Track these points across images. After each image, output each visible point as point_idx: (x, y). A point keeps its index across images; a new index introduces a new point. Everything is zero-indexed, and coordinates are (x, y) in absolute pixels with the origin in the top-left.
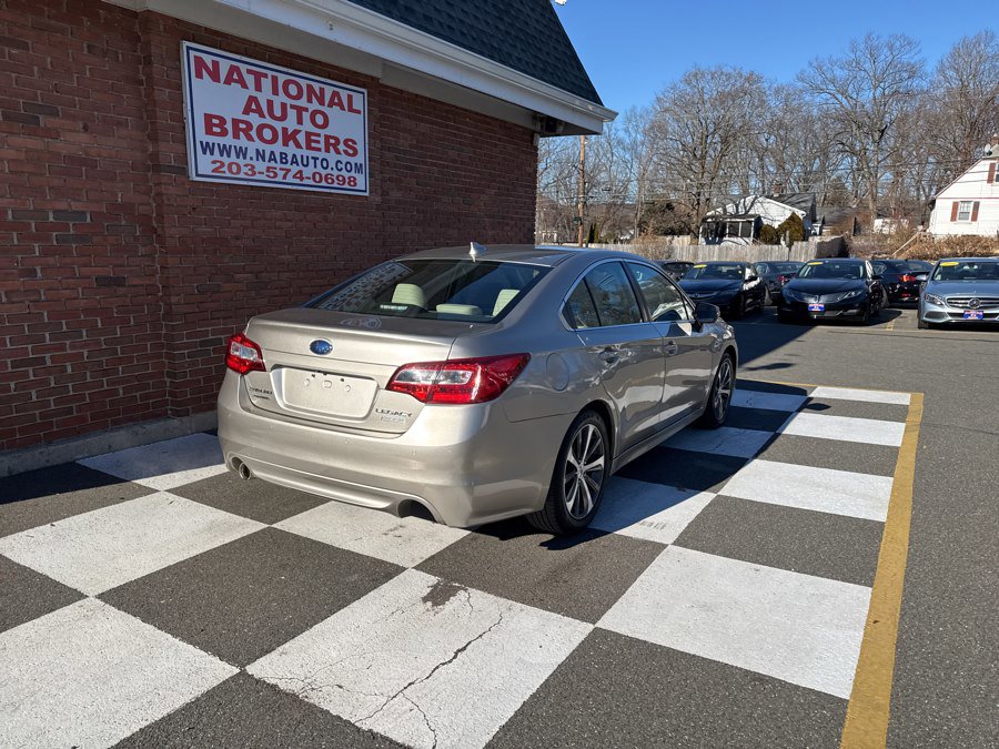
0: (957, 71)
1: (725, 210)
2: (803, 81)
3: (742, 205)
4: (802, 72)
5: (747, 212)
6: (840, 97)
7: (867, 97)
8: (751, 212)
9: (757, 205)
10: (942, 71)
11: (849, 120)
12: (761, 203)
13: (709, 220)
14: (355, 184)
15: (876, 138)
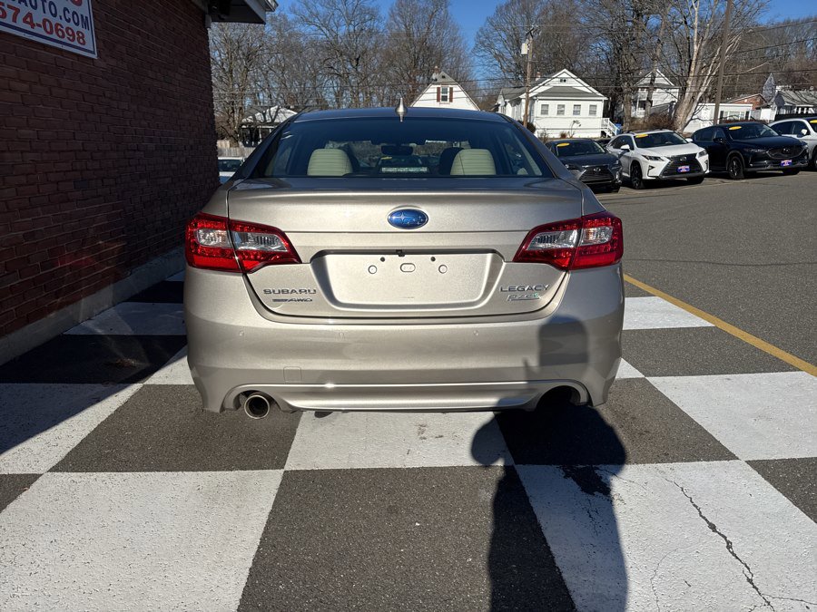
0: (402, 17)
1: (254, 118)
2: (295, 12)
3: (268, 114)
4: (293, 5)
5: (273, 120)
6: (324, 29)
7: (343, 30)
8: (276, 121)
9: (280, 115)
10: (392, 15)
11: (333, 48)
12: (284, 113)
13: (244, 127)
14: (84, 43)
15: (354, 64)
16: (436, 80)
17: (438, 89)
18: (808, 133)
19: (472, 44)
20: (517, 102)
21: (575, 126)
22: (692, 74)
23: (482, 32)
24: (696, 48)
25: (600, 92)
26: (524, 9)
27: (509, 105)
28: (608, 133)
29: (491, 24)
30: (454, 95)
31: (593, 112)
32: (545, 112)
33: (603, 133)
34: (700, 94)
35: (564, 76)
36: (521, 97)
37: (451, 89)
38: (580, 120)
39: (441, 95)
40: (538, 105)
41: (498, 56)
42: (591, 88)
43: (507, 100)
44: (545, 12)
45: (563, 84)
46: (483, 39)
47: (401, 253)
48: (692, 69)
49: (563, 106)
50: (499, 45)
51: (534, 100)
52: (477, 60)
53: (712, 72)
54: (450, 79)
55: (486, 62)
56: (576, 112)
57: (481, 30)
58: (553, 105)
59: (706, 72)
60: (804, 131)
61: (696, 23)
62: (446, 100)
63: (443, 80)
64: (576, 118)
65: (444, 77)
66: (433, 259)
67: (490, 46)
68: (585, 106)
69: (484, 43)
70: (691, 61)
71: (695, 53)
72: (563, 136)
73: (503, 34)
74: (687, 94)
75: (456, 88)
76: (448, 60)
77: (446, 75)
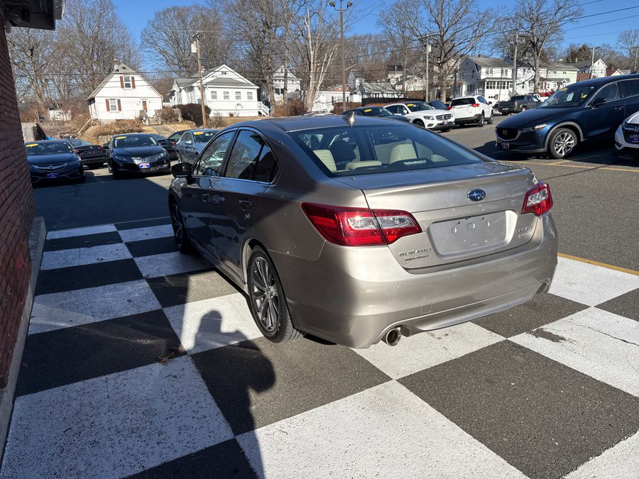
15: (29, 54)
16: (118, 70)
17: (121, 78)
18: (408, 113)
19: (139, 41)
20: (191, 89)
21: (239, 107)
22: (312, 72)
23: (146, 32)
24: (312, 53)
25: (253, 83)
26: (179, 16)
27: (183, 91)
28: (263, 113)
29: (153, 26)
30: (136, 83)
31: (250, 97)
32: (214, 97)
33: (260, 113)
34: (319, 85)
35: (224, 70)
36: (193, 85)
37: (133, 78)
38: (242, 104)
39: (124, 83)
40: (208, 92)
41: (163, 52)
42: (246, 80)
43: (182, 88)
44: (195, 19)
45: (224, 76)
46: (147, 37)
47: (467, 218)
48: (312, 68)
49: (228, 93)
50: (161, 44)
51: (205, 88)
52: (146, 54)
53: (324, 70)
54: (130, 70)
55: (153, 56)
56: (238, 98)
57: (145, 30)
58: (220, 92)
59: (320, 69)
60: (405, 112)
61: (309, 36)
62: (130, 87)
63: (124, 71)
64: (239, 101)
65: (124, 68)
66: (483, 219)
67: (155, 44)
68: (244, 92)
69: (149, 41)
70: (310, 62)
71: (312, 57)
72: (231, 115)
73: (164, 35)
74: (311, 85)
75: (137, 78)
76: (121, 54)
77: (126, 67)
